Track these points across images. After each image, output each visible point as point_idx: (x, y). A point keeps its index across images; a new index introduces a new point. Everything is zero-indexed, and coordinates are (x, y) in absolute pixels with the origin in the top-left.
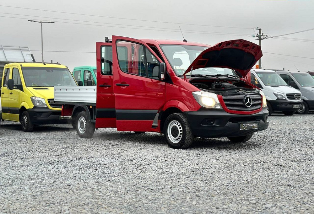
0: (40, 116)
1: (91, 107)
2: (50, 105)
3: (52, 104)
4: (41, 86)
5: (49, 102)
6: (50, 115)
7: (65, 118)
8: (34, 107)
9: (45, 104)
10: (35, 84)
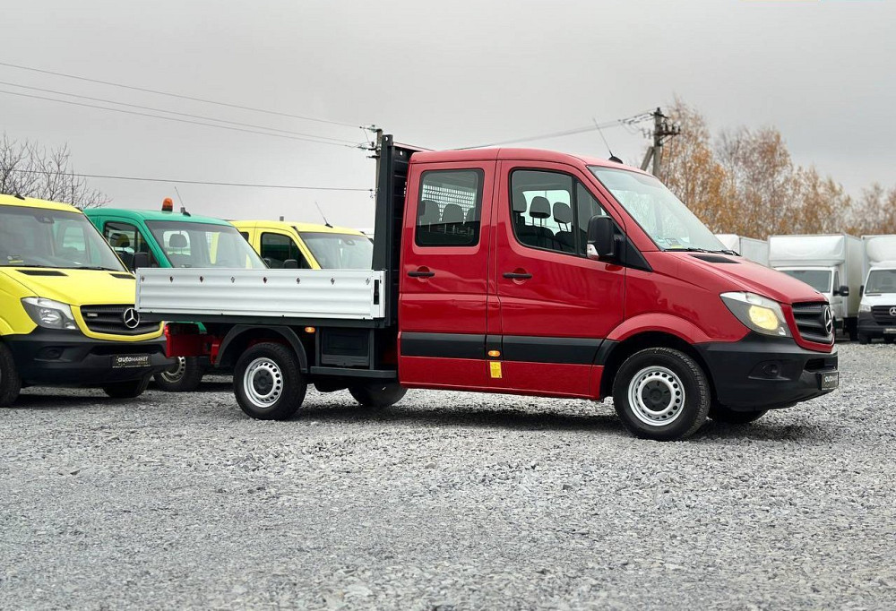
0: (57, 358)
1: (310, 330)
2: (87, 323)
3: (92, 320)
4: (38, 267)
5: (84, 314)
6: (86, 355)
7: (128, 363)
8: (39, 330)
9: (69, 320)
10: (16, 259)
